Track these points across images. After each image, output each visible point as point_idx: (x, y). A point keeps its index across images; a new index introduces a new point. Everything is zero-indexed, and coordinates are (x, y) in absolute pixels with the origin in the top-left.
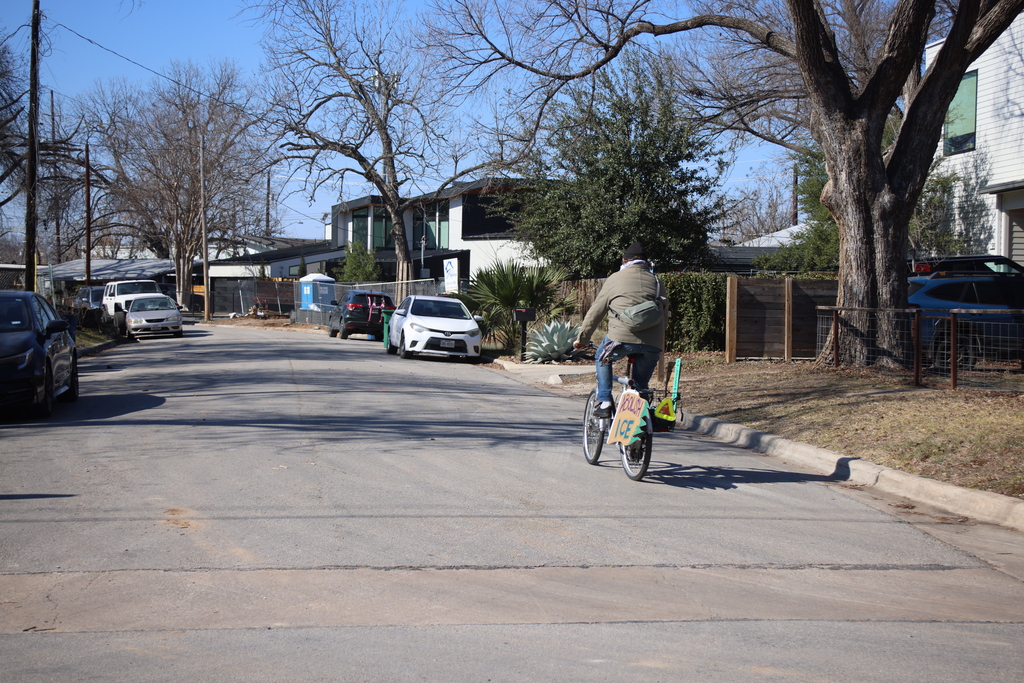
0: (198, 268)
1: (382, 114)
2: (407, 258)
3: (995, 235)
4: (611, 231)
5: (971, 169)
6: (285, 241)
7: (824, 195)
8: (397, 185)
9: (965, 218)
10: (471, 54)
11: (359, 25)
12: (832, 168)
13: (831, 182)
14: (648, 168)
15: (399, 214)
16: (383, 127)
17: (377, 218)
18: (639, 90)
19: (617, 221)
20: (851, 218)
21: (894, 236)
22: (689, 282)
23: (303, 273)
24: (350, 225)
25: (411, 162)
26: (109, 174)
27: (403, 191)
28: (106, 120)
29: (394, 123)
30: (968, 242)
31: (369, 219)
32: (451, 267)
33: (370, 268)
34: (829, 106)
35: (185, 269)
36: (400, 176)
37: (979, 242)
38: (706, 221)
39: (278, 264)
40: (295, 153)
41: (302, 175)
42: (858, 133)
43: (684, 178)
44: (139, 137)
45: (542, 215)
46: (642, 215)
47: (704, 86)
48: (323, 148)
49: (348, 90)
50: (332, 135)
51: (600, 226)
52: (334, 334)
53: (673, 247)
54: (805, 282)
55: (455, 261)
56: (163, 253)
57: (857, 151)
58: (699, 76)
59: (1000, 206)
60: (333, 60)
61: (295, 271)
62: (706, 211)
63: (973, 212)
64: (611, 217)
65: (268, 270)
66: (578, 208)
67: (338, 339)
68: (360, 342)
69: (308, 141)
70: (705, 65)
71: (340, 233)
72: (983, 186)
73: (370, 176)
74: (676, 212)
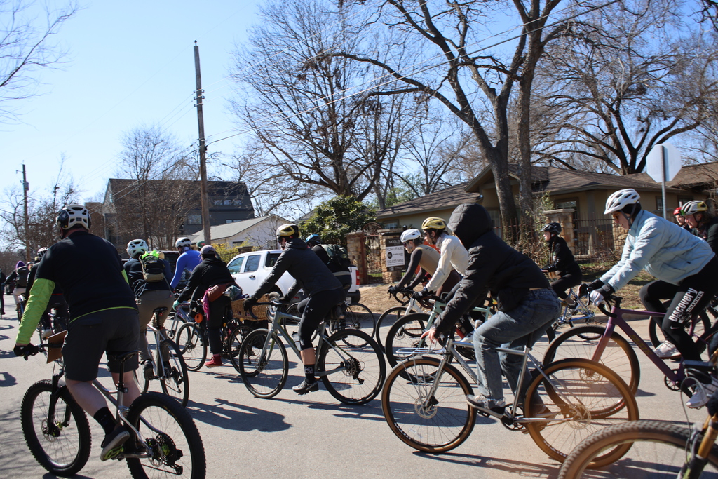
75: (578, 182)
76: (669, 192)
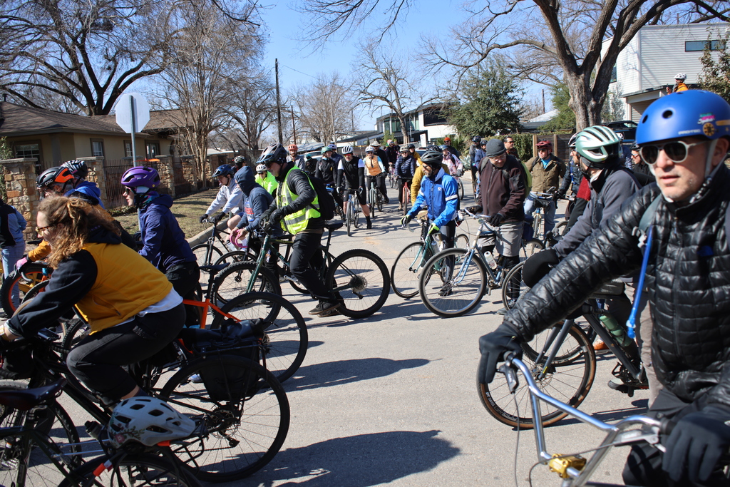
1: (394, 84)
2: (407, 135)
3: (626, 113)
4: (485, 120)
5: (615, 89)
6: (360, 132)
7: (569, 103)
8: (401, 109)
9: (614, 107)
10: (433, 61)
11: (383, 53)
12: (572, 94)
13: (572, 99)
14: (497, 97)
15: (403, 119)
16: (395, 89)
17: (393, 121)
18: (492, 68)
19: (487, 117)
20: (580, 111)
22: (516, 137)
24: (384, 124)
25: (405, 100)
26: (299, 115)
27: (403, 111)
28: (296, 96)
29: (399, 87)
30: (615, 116)
31: (390, 122)
32: (423, 137)
34: (570, 71)
36: (402, 106)
37: (620, 116)
38: (519, 114)
39: (359, 141)
40: (364, 101)
41: (367, 108)
42: (581, 80)
43: (509, 99)
44: (308, 100)
45: (459, 117)
46: (496, 114)
47: (513, 64)
48: (374, 98)
49: (381, 76)
50: (377, 94)
51: (481, 119)
53: (508, 125)
54: (561, 135)
55: (424, 135)
56: (319, 140)
57: (581, 87)
58: (510, 60)
59: (627, 102)
60: (375, 66)
61: (366, 142)
62: (518, 111)
63: (617, 105)
64: (485, 115)
65: (356, 143)
66: (472, 113)
69: (369, 96)
70: (512, 56)
71: (380, 127)
72: (620, 95)
73: (391, 107)
74: (508, 111)
75: (40, 124)
76: (138, 137)
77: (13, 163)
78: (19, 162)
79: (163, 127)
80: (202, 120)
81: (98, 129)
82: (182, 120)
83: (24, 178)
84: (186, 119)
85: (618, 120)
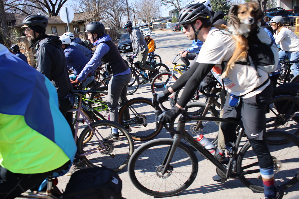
0: (151, 23)
3: (278, 4)
6: (162, 18)
8: (179, 7)
9: (272, 1)
17: (176, 12)
19: (216, 8)
21: (264, 6)
23: (166, 22)
24: (172, 14)
25: (181, 3)
26: (136, 11)
28: (135, 3)
30: (273, 5)
31: (175, 12)
33: (176, 20)
35: (149, 24)
37: (275, 5)
38: (230, 7)
39: (162, 21)
40: (164, 4)
41: (165, 7)
44: (140, 5)
46: (220, 7)
48: (168, 3)
50: (169, 1)
52: (173, 31)
56: (145, 22)
61: (165, 22)
62: (230, 5)
64: (215, 8)
65: (161, 22)
67: (174, 32)
68: (177, 32)
69: (165, 2)
73: (175, 6)
74: (225, 6)
76: (70, 24)
77: (21, 38)
78: (23, 38)
79: (80, 20)
80: (96, 16)
81: (54, 22)
82: (88, 16)
83: (26, 44)
84: (90, 16)
85: (274, 7)
